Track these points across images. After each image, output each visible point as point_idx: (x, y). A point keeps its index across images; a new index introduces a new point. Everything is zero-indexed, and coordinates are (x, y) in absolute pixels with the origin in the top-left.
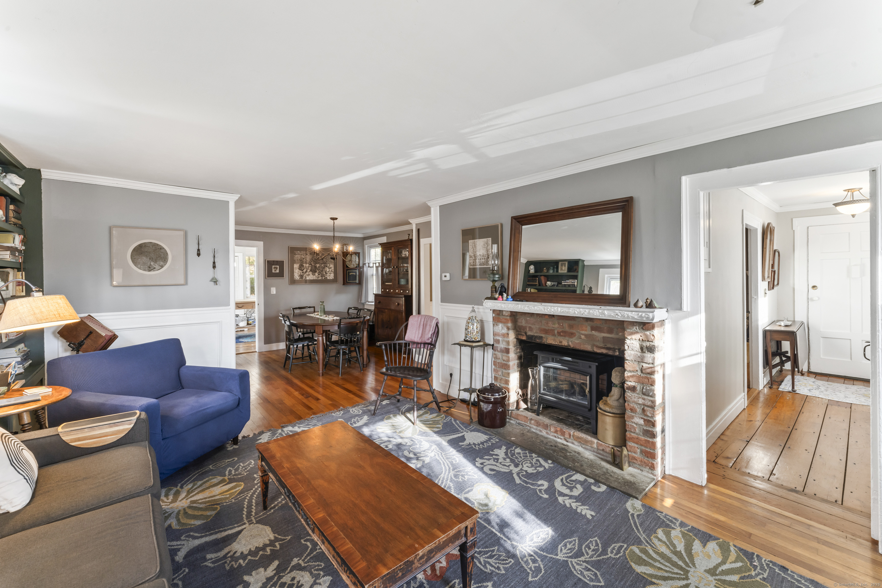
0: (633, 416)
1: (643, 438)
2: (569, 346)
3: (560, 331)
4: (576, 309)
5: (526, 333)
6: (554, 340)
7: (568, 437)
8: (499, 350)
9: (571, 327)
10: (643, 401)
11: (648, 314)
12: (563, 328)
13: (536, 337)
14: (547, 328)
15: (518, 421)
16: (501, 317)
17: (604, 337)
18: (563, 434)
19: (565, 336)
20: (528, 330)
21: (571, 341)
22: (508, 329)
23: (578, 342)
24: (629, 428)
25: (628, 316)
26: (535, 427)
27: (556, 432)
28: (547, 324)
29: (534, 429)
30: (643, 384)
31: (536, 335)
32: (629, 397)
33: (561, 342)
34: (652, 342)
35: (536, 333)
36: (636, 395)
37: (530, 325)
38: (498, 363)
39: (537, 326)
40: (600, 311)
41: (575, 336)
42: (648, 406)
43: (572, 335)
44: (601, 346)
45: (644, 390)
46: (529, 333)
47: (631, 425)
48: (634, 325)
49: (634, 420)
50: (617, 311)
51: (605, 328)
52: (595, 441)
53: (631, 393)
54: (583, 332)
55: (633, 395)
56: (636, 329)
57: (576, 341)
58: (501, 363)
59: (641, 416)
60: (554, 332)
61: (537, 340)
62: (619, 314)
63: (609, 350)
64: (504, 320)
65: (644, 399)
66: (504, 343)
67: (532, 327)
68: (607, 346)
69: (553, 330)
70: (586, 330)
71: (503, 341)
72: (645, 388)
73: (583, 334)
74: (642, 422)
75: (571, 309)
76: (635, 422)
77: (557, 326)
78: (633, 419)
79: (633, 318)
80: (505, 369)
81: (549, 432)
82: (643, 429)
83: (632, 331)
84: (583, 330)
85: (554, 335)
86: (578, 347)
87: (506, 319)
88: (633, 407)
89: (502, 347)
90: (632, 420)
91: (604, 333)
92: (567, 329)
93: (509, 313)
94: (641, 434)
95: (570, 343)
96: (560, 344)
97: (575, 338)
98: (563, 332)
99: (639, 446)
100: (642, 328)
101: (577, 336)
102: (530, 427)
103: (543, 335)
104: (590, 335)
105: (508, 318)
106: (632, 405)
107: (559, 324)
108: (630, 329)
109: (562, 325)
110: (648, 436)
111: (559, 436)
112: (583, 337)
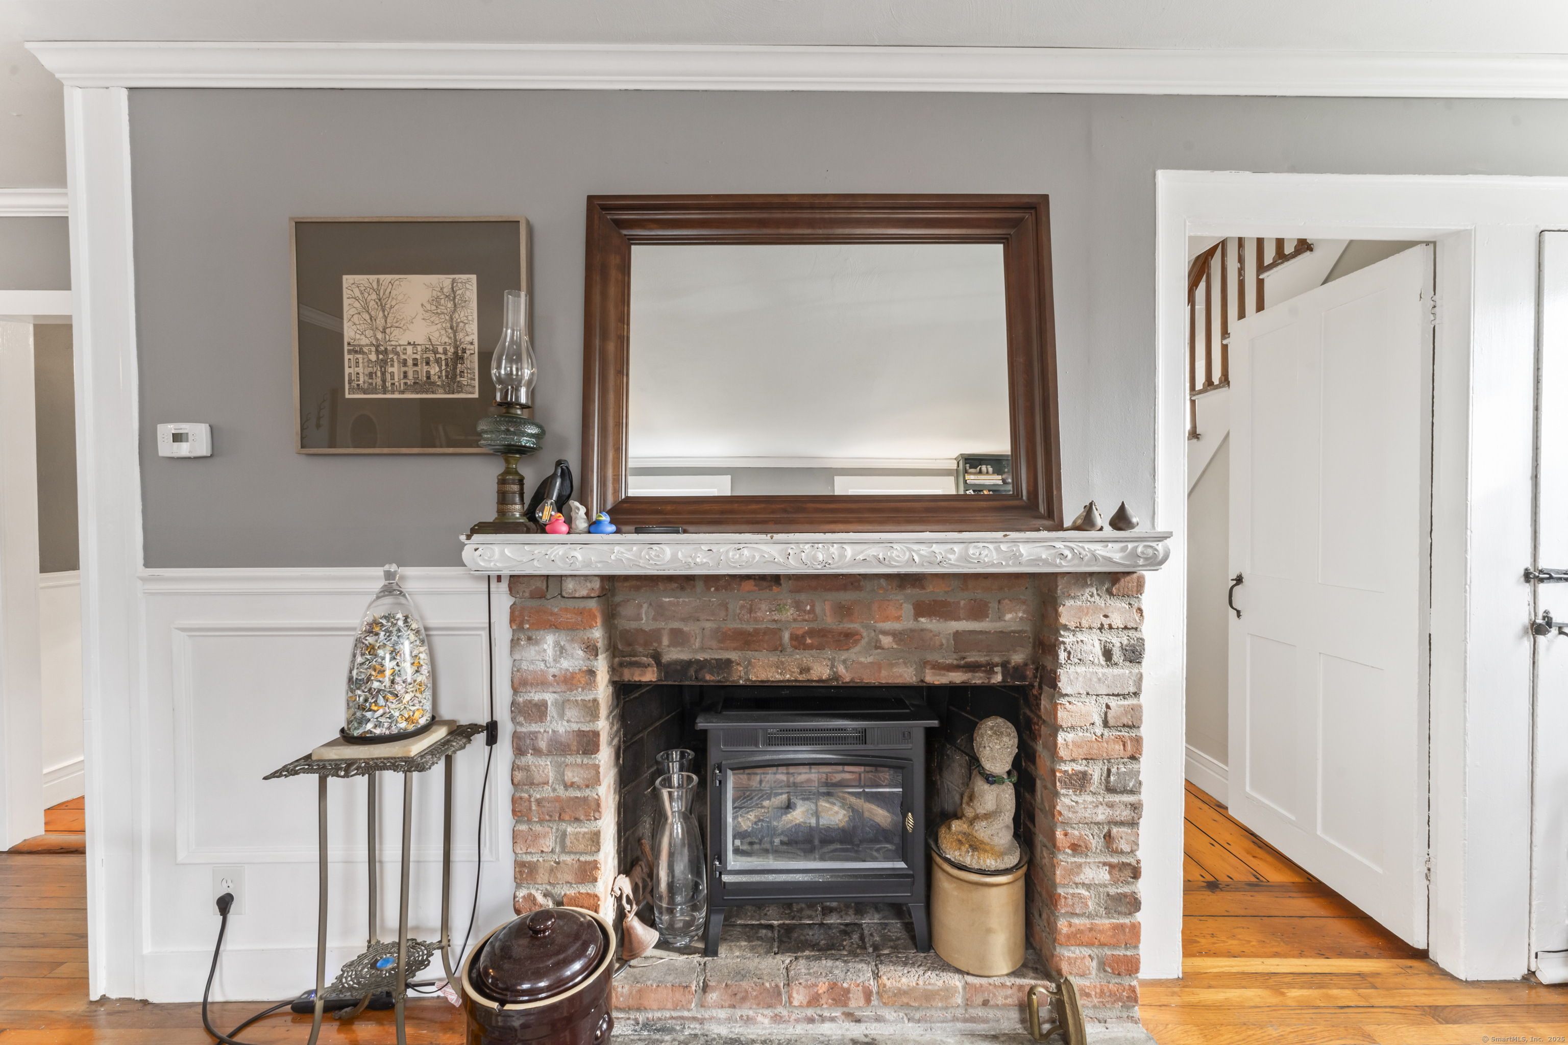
0: (1080, 866)
1: (1107, 921)
2: (836, 677)
3: (800, 632)
5: (657, 657)
6: (779, 666)
7: (862, 1002)
8: (543, 745)
9: (844, 611)
10: (1108, 810)
12: (815, 619)
13: (702, 665)
14: (750, 628)
15: (641, 1017)
16: (555, 606)
17: (957, 634)
18: (840, 997)
19: (820, 647)
20: (665, 641)
21: (844, 662)
22: (591, 649)
23: (870, 659)
24: (1066, 905)
26: (722, 1014)
27: (814, 1001)
28: (751, 611)
29: (719, 1021)
30: (1109, 761)
31: (701, 657)
32: (1070, 808)
33: (806, 670)
34: (1136, 629)
35: (703, 649)
36: (1089, 798)
37: (676, 625)
38: (539, 802)
39: (708, 625)
41: (856, 642)
42: (1122, 823)
43: (846, 639)
44: (949, 661)
45: (1112, 778)
46: (673, 655)
47: (1073, 895)
48: (1085, 585)
49: (1082, 876)
51: (962, 603)
52: (956, 981)
53: (1074, 798)
54: (888, 625)
55: (1080, 800)
56: (1092, 596)
57: (862, 659)
58: (558, 799)
59: (1103, 859)
60: (781, 639)
61: (708, 677)
63: (974, 672)
64: (571, 618)
65: (1111, 805)
66: (572, 713)
67: (685, 629)
68: (969, 660)
69: (775, 633)
70: (898, 618)
71: (562, 706)
72: (1114, 770)
73: (885, 633)
74: (1104, 875)
76: (1087, 882)
77: (790, 613)
78: (1078, 874)
80: (577, 820)
81: (785, 1013)
82: (1108, 895)
84: (886, 619)
85: (778, 648)
86: (870, 678)
87: (581, 612)
88: (1081, 837)
89: (561, 730)
90: (1077, 880)
91: (958, 619)
92: (829, 620)
93: (597, 584)
94: (1102, 911)
95: (841, 669)
96: (800, 678)
97: (857, 648)
98: (811, 633)
99: (1086, 951)
100: (1110, 593)
101: (863, 642)
102: (701, 1021)
103: (733, 656)
104: (912, 631)
105: (593, 604)
106: (1076, 833)
107: (798, 606)
109: (812, 611)
110: (1119, 913)
111: (826, 1014)
112: (886, 641)
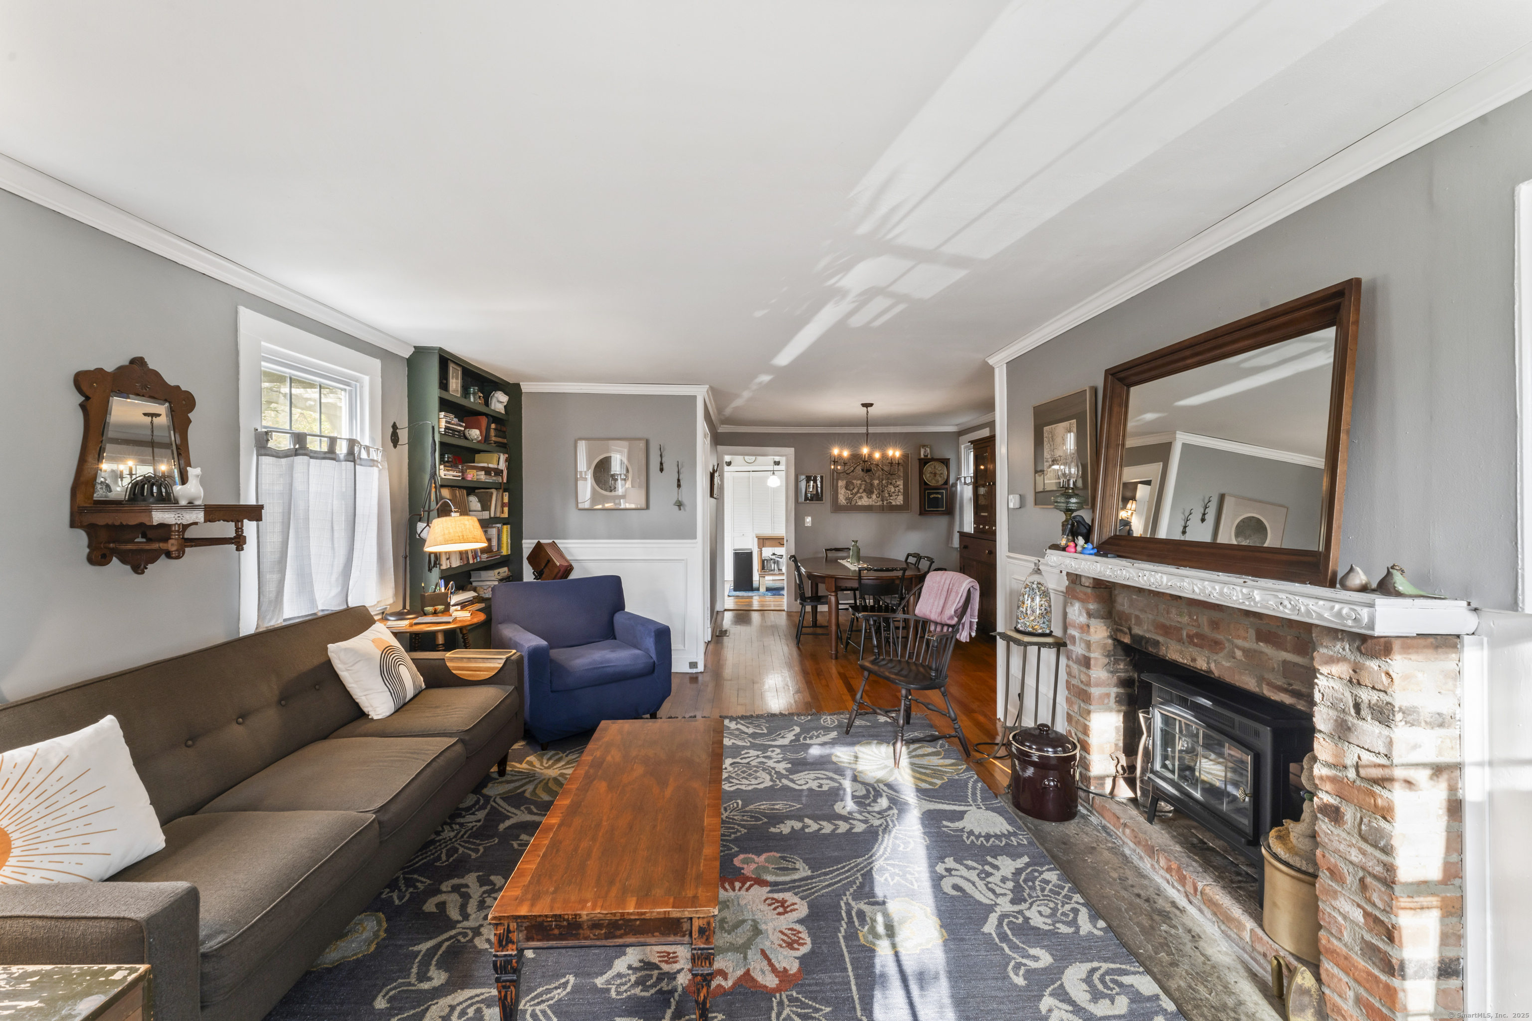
0: (1335, 892)
1: (1363, 963)
2: (1211, 672)
3: (1191, 633)
4: (1195, 581)
5: (1130, 629)
6: (1181, 652)
7: (1192, 892)
8: (1074, 657)
9: (1215, 625)
10: (1361, 856)
11: (1358, 608)
12: (1199, 626)
13: (1148, 640)
14: (1168, 623)
15: (1104, 822)
16: (1079, 588)
17: (1285, 662)
18: (1182, 880)
19: (1201, 647)
20: (1133, 622)
21: (1215, 661)
22: (1090, 615)
23: (1228, 664)
24: (1324, 920)
25: (1308, 612)
26: (1132, 845)
27: (1169, 870)
28: (1168, 613)
29: (1130, 849)
30: (1360, 808)
31: (1147, 635)
32: (1326, 834)
33: (1194, 660)
34: (1386, 692)
35: (1148, 631)
36: (1344, 835)
37: (1137, 613)
38: (1073, 685)
39: (1150, 616)
40: (1245, 591)
41: (1222, 649)
42: (1375, 877)
43: (1215, 646)
44: (1279, 683)
45: (1363, 827)
46: (1137, 630)
47: (1330, 914)
48: (1336, 638)
49: (1338, 903)
50: (1282, 596)
51: (1289, 638)
52: (1249, 924)
53: (1330, 827)
54: (1239, 642)
55: (1336, 831)
56: (1344, 649)
57: (1224, 663)
58: (1078, 687)
59: (1357, 899)
60: (1182, 635)
61: (1150, 649)
62: (1286, 603)
63: (1298, 698)
64: (1081, 596)
65: (1364, 853)
66: (1083, 645)
67: (1141, 616)
68: (1294, 687)
69: (1179, 629)
70: (1245, 639)
71: (1081, 639)
72: (1365, 820)
73: (1239, 648)
74: (1358, 915)
75: (1187, 580)
76: (1341, 910)
77: (1185, 619)
78: (1335, 899)
79: (1320, 616)
80: (1084, 701)
81: (1157, 866)
82: (1363, 938)
83: (1331, 653)
84: (1239, 637)
85: (1180, 641)
86: (1228, 678)
87: (1085, 594)
88: (1336, 866)
89: (1080, 653)
90: (1333, 903)
91: (1286, 650)
92: (1206, 630)
93: (1091, 581)
94: (1357, 948)
95: (1213, 666)
96: (1192, 664)
97: (1221, 655)
98: (1198, 635)
99: (1352, 983)
100: (1359, 649)
101: (1226, 651)
102: (1124, 842)
103: (1160, 639)
104: (1255, 651)
105: (1089, 590)
106: (1332, 860)
107: (1190, 616)
108: (1327, 647)
109: (1197, 620)
110: (1374, 963)
111: (1176, 884)
112: (1239, 654)
